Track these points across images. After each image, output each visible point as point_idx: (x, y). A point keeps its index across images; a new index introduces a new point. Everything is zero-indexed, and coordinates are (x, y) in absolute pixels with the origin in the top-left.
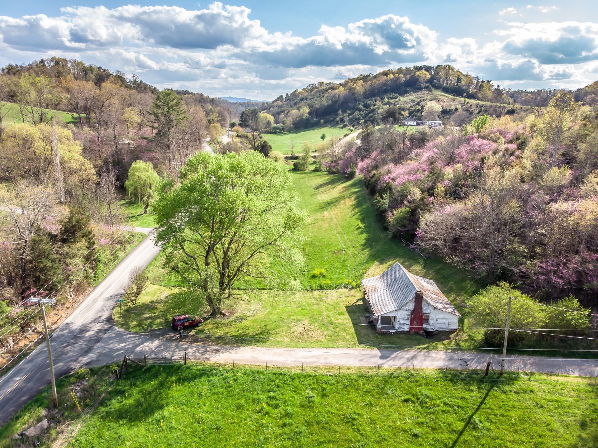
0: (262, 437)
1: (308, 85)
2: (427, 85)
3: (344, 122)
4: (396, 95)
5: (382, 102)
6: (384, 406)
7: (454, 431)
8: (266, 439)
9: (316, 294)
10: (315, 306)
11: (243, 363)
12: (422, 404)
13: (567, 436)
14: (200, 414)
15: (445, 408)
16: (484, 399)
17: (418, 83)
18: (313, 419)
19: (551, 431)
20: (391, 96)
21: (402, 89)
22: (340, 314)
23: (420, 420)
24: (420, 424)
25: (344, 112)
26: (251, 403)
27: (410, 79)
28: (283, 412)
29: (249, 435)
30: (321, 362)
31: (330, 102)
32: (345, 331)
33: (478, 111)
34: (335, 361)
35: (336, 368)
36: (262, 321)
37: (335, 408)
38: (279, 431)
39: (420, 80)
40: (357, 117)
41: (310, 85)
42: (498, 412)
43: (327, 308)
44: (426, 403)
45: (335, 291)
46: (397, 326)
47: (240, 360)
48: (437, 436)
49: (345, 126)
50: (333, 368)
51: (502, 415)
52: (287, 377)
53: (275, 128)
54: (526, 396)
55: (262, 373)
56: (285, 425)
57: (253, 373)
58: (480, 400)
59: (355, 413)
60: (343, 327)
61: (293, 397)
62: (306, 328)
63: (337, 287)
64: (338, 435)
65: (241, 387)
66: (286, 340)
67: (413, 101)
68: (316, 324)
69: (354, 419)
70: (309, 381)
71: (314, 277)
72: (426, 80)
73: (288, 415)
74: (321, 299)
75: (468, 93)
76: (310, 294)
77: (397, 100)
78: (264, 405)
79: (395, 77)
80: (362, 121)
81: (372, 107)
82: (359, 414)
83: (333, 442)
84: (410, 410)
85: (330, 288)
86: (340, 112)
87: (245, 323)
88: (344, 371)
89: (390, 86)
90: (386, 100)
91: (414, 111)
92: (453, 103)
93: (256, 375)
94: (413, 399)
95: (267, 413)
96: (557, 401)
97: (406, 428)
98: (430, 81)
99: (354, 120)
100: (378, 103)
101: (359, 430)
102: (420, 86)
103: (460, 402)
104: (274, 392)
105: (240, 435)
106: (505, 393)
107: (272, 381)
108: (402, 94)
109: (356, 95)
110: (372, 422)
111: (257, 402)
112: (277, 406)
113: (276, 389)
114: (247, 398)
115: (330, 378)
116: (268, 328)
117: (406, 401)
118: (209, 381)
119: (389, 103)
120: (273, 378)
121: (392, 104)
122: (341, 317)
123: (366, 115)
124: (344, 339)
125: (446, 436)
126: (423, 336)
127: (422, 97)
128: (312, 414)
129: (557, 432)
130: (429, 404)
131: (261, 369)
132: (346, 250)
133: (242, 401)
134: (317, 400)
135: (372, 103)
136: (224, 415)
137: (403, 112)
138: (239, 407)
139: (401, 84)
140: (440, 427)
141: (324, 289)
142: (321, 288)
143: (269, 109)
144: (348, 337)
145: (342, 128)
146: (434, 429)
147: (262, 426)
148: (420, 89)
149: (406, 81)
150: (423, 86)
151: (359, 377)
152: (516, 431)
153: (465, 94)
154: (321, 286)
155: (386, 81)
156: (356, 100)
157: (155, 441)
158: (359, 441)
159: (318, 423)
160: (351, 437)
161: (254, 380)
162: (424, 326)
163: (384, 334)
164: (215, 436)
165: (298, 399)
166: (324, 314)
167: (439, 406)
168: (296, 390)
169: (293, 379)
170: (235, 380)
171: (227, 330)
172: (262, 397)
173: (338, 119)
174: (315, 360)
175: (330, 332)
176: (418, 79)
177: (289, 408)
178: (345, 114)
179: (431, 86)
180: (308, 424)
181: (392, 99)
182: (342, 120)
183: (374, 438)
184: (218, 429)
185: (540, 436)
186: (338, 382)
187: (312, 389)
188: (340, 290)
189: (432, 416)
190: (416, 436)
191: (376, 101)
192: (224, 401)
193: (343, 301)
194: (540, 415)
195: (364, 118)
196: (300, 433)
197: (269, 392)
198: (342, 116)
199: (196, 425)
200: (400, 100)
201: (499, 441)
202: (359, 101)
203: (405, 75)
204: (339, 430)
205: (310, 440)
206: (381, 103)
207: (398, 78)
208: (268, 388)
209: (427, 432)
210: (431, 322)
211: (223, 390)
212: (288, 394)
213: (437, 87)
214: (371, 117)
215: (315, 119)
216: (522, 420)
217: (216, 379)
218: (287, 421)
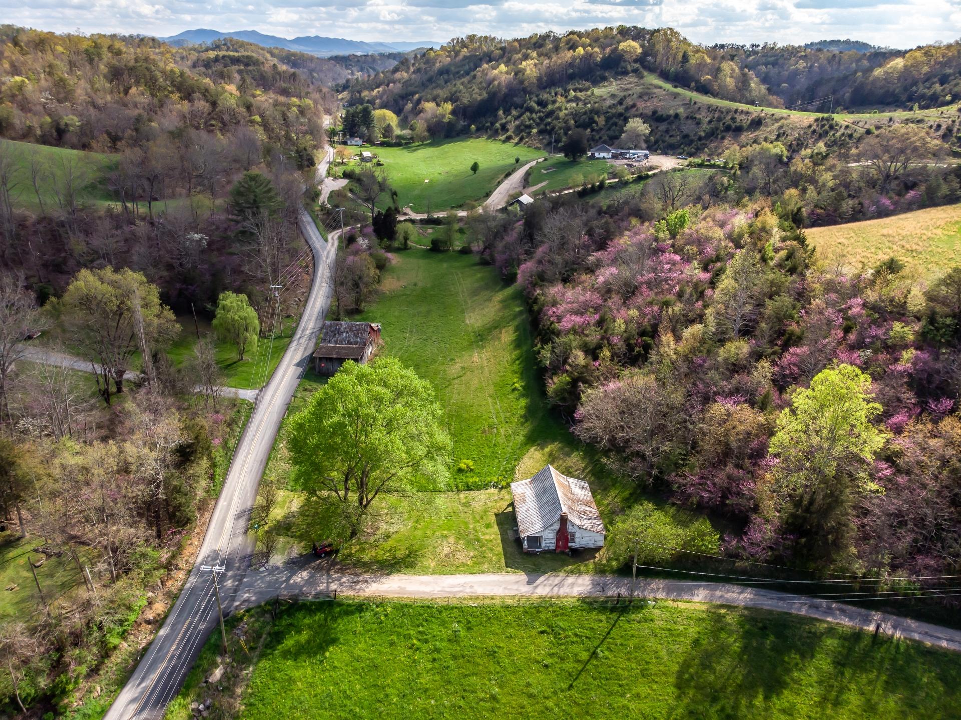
0: (415, 673)
1: (449, 40)
2: (637, 65)
3: (507, 130)
4: (587, 84)
5: (566, 97)
6: (522, 638)
7: (579, 661)
8: (419, 674)
9: (463, 495)
10: (462, 515)
11: (391, 596)
12: (556, 635)
13: (667, 663)
14: (357, 653)
15: (575, 639)
16: (611, 629)
17: (623, 64)
18: (459, 653)
19: (657, 658)
20: (580, 86)
21: (598, 73)
22: (488, 526)
23: (552, 651)
24: (551, 655)
25: (507, 112)
26: (403, 639)
27: (609, 56)
28: (432, 647)
29: (403, 670)
30: (467, 592)
31: (485, 95)
32: (491, 550)
33: (708, 119)
34: (480, 590)
35: (481, 597)
36: (406, 539)
37: (480, 642)
38: (429, 666)
39: (627, 57)
40: (528, 123)
41: (453, 40)
42: (618, 642)
43: (474, 517)
44: (559, 634)
45: (483, 491)
46: (543, 545)
47: (387, 592)
48: (564, 666)
49: (509, 139)
50: (477, 598)
51: (622, 645)
52: (434, 610)
53: (398, 137)
54: (646, 625)
55: (410, 606)
56: (434, 660)
57: (402, 607)
58: (606, 630)
59: (497, 647)
60: (490, 545)
61: (441, 631)
62: (453, 548)
63: (486, 486)
64: (481, 667)
65: (392, 622)
66: (432, 564)
67: (613, 96)
68: (462, 542)
69: (495, 652)
70: (455, 613)
71: (460, 470)
72: (634, 57)
73: (437, 650)
74: (467, 505)
75: (697, 82)
76: (457, 497)
77: (589, 93)
78: (415, 641)
79: (587, 53)
80: (535, 131)
81: (550, 107)
82: (500, 647)
83: (476, 674)
84: (544, 642)
85: (478, 488)
86: (501, 112)
87: (391, 543)
88: (488, 602)
89: (579, 68)
90: (572, 93)
91: (614, 115)
92: (672, 103)
93: (406, 609)
94: (548, 630)
95: (418, 649)
96: (670, 630)
97: (539, 658)
98: (641, 59)
99: (522, 127)
100: (560, 99)
101: (499, 663)
102: (625, 68)
103: (588, 633)
104: (423, 626)
105: (395, 671)
106: (629, 622)
107: (421, 615)
108: (596, 83)
109: (526, 83)
110: (511, 654)
111: (408, 637)
112: (427, 641)
113: (424, 623)
114: (399, 634)
115: (475, 610)
116: (415, 548)
117: (542, 632)
118: (361, 617)
119: (576, 99)
120: (422, 612)
121: (581, 100)
122: (488, 531)
123: (541, 119)
124: (490, 562)
125: (572, 665)
126: (568, 555)
127: (627, 89)
128: (458, 648)
129: (662, 659)
130: (562, 636)
131: (409, 603)
132: (499, 427)
133: (395, 638)
134: (463, 633)
135: (551, 99)
136: (380, 652)
137: (596, 118)
138: (392, 644)
139: (596, 65)
140: (568, 657)
141: (471, 489)
142: (468, 488)
143: (388, 85)
144: (494, 558)
145: (504, 141)
146: (562, 659)
147: (414, 661)
148: (625, 73)
149: (604, 59)
150: (629, 68)
151: (502, 607)
152: (629, 659)
153: (693, 84)
154: (468, 486)
155: (574, 58)
156: (525, 91)
157: (322, 680)
158: (498, 673)
159: (463, 657)
160: (492, 670)
161: (404, 615)
162: (570, 544)
163: (530, 554)
164: (374, 673)
165: (445, 633)
166: (471, 526)
167: (569, 637)
168: (443, 624)
169: (440, 612)
170: (386, 615)
171: (374, 553)
172: (412, 632)
173: (498, 125)
174: (461, 589)
175: (476, 553)
176: (622, 56)
177: (437, 643)
178: (509, 118)
179: (641, 69)
180: (455, 658)
181: (581, 91)
182: (504, 128)
183: (511, 670)
184: (376, 667)
185: (647, 663)
186: (482, 614)
187: (459, 622)
188: (489, 491)
189: (563, 647)
190: (546, 666)
191: (556, 94)
192: (377, 637)
193: (492, 508)
194: (652, 644)
195: (538, 124)
196: (448, 667)
197: (418, 626)
198: (504, 121)
199: (356, 664)
200: (593, 94)
201: (613, 669)
202: (530, 93)
203: (603, 48)
204: (482, 662)
205: (456, 673)
206: (563, 99)
207: (591, 55)
208: (417, 622)
209: (556, 663)
210: (576, 540)
211: (375, 626)
212: (436, 629)
213: (651, 70)
214: (549, 124)
215: (462, 123)
216: (637, 648)
217: (367, 615)
218: (436, 656)
